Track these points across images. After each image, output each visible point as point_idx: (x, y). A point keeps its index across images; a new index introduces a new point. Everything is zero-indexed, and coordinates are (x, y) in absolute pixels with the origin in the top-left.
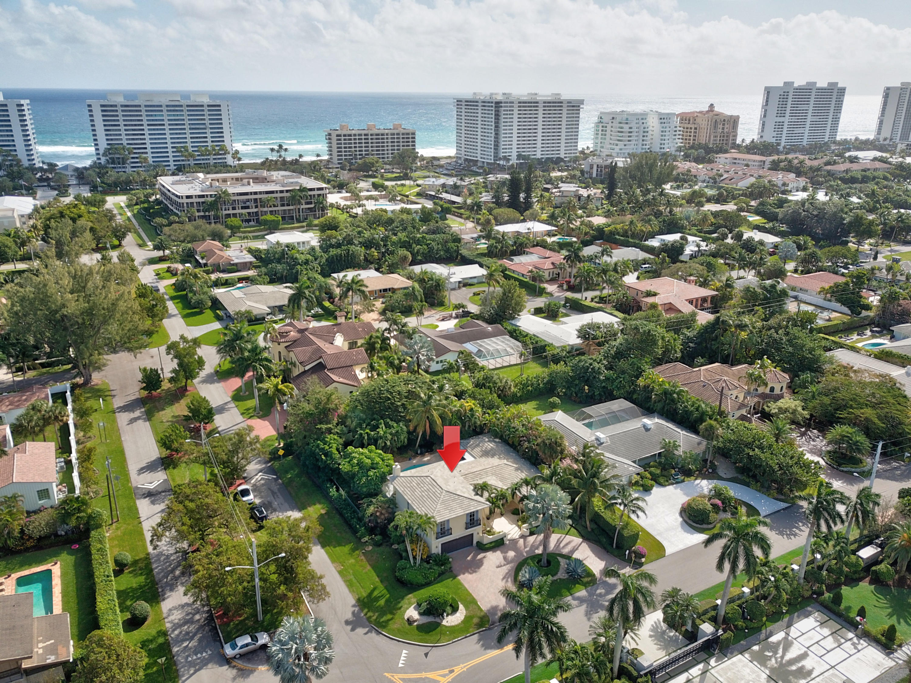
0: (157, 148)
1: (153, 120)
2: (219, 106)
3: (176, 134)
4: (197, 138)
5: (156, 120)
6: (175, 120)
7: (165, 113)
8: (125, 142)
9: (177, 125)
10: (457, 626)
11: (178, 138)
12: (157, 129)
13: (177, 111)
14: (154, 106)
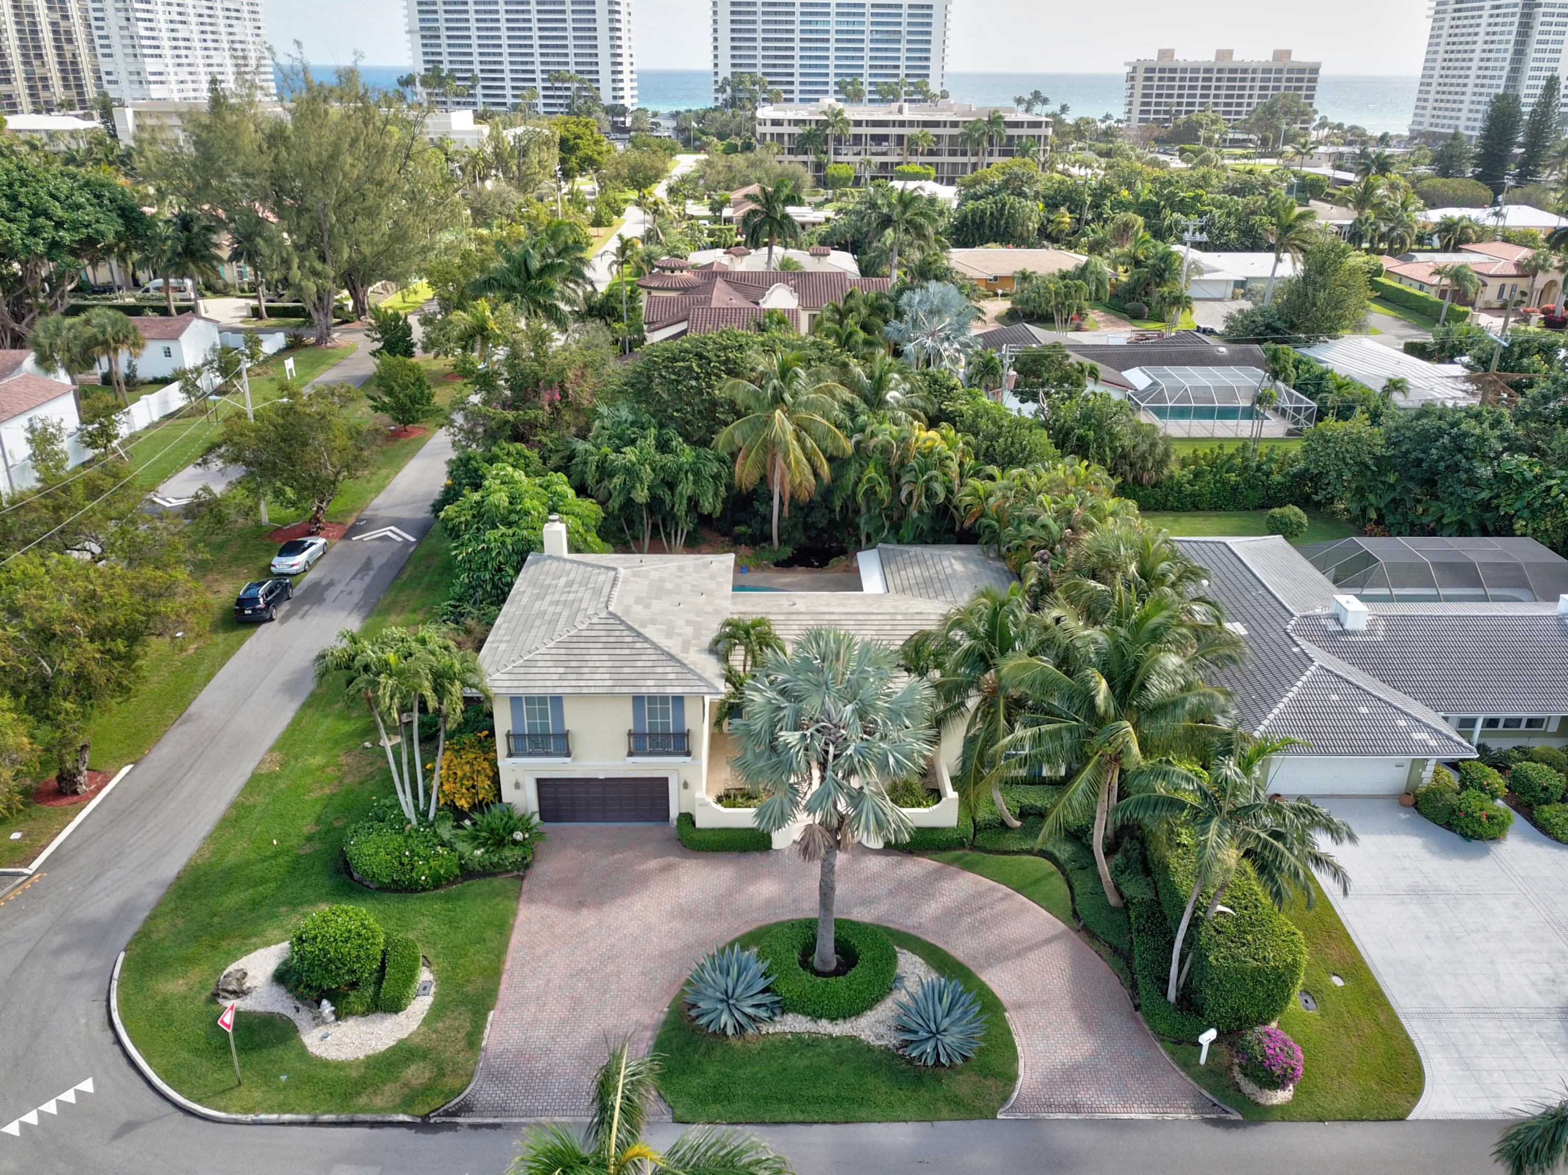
0: (811, 83)
1: (811, 31)
2: (930, 7)
3: (847, 58)
4: (882, 67)
5: (817, 31)
6: (848, 32)
7: (833, 18)
8: (759, 71)
9: (849, 41)
10: (339, 1066)
11: (848, 66)
12: (816, 49)
13: (854, 14)
14: (817, 5)
